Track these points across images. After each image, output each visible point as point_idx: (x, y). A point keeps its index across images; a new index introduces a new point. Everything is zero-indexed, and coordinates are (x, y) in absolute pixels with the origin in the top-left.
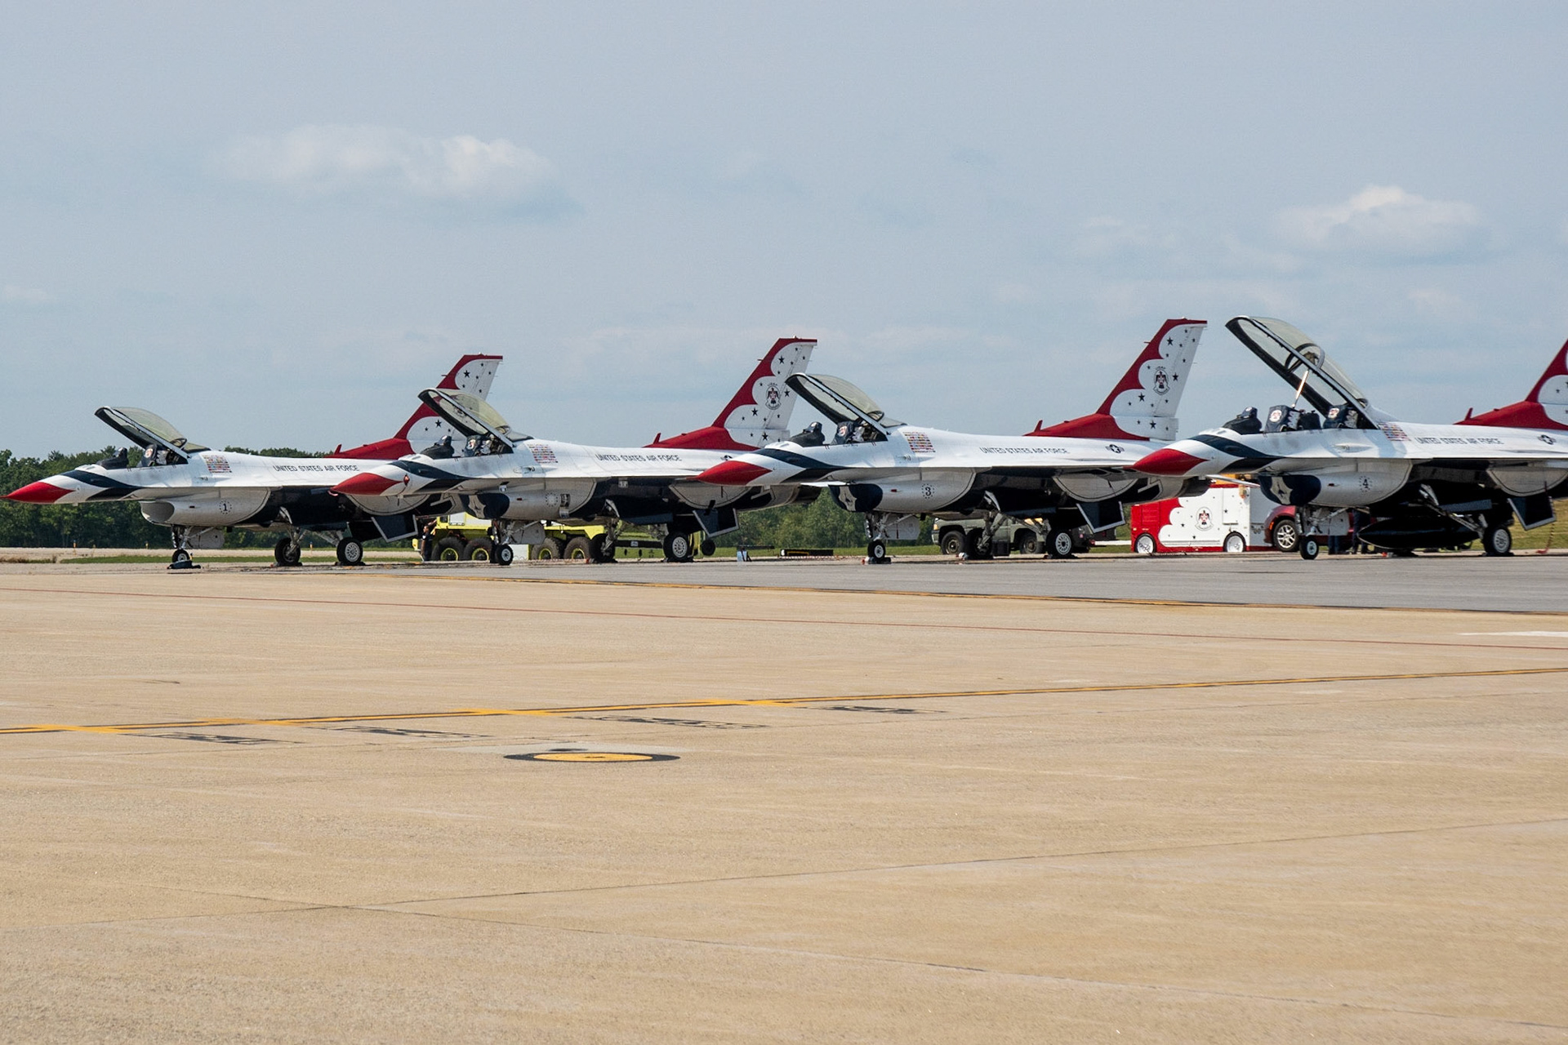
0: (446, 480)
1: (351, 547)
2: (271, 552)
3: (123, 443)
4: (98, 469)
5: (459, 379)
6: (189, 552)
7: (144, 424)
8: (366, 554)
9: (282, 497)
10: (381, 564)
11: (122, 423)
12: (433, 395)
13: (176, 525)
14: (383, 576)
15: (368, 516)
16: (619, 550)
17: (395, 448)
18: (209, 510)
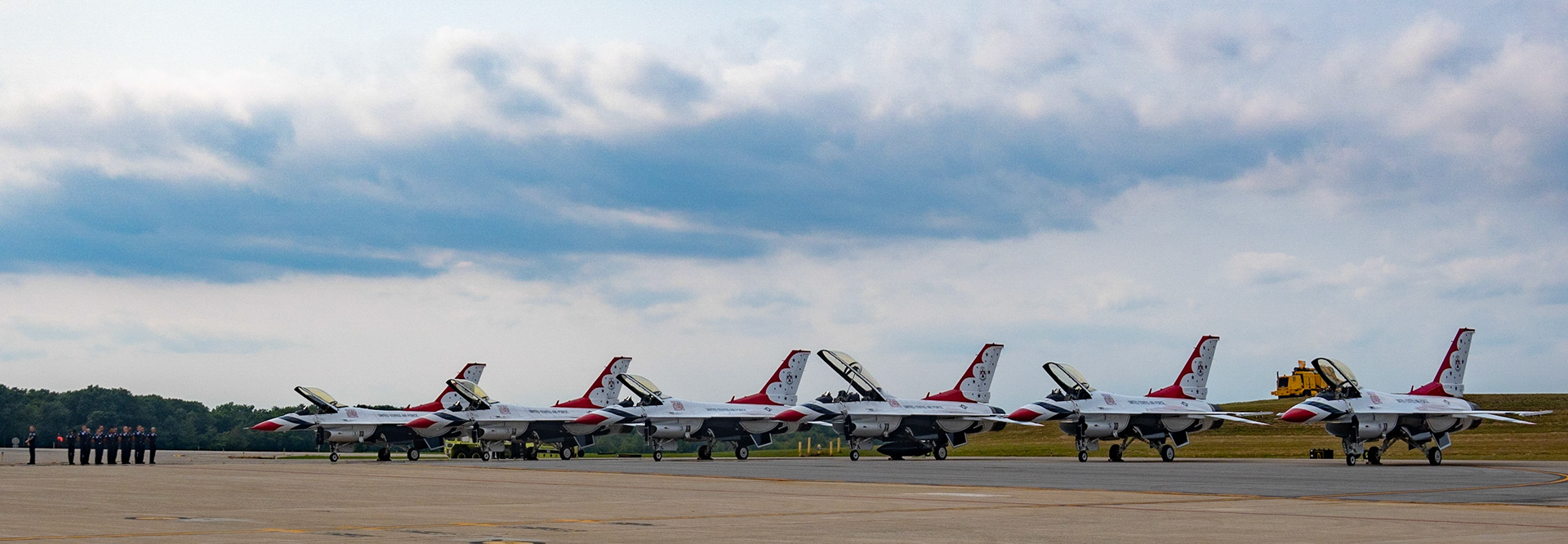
0: (458, 422)
1: (414, 453)
2: (377, 454)
3: (308, 404)
4: (295, 415)
5: (465, 375)
6: (338, 454)
7: (317, 394)
8: (421, 455)
9: (381, 428)
10: (428, 460)
11: (307, 394)
12: (453, 382)
13: (331, 442)
14: (425, 465)
15: (423, 438)
16: (542, 454)
17: (436, 406)
18: (348, 434)
